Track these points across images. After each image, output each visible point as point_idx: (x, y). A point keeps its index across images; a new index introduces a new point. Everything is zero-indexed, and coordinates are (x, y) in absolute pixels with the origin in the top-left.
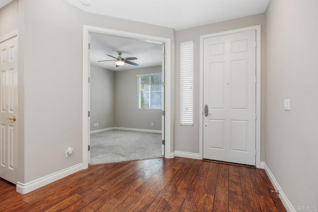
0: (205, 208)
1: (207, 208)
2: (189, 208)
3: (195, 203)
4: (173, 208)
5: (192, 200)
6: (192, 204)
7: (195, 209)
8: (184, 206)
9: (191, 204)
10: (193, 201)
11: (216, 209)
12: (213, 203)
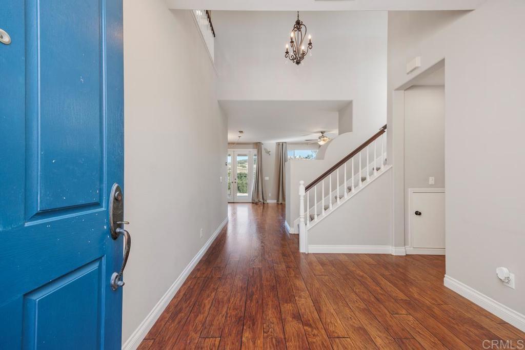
0: (252, 332)
1: (249, 333)
2: (272, 326)
3: (268, 336)
4: (291, 319)
5: (274, 340)
6: (271, 332)
7: (265, 325)
8: (280, 326)
9: (273, 332)
10: (272, 338)
11: (237, 336)
12: (241, 346)
